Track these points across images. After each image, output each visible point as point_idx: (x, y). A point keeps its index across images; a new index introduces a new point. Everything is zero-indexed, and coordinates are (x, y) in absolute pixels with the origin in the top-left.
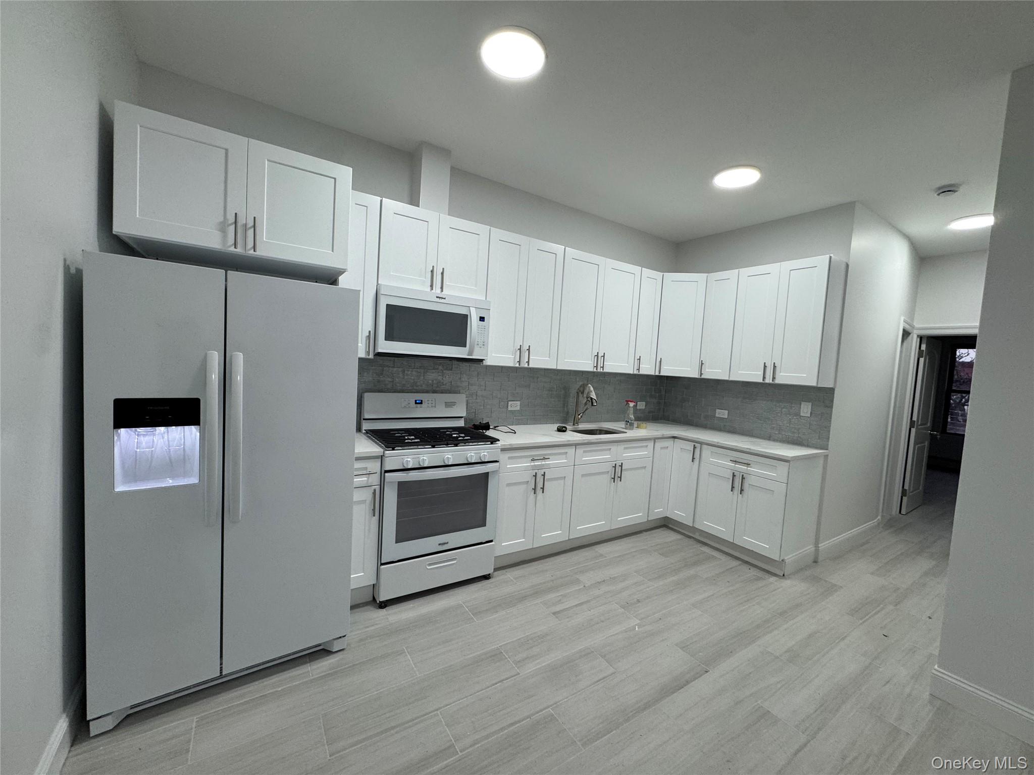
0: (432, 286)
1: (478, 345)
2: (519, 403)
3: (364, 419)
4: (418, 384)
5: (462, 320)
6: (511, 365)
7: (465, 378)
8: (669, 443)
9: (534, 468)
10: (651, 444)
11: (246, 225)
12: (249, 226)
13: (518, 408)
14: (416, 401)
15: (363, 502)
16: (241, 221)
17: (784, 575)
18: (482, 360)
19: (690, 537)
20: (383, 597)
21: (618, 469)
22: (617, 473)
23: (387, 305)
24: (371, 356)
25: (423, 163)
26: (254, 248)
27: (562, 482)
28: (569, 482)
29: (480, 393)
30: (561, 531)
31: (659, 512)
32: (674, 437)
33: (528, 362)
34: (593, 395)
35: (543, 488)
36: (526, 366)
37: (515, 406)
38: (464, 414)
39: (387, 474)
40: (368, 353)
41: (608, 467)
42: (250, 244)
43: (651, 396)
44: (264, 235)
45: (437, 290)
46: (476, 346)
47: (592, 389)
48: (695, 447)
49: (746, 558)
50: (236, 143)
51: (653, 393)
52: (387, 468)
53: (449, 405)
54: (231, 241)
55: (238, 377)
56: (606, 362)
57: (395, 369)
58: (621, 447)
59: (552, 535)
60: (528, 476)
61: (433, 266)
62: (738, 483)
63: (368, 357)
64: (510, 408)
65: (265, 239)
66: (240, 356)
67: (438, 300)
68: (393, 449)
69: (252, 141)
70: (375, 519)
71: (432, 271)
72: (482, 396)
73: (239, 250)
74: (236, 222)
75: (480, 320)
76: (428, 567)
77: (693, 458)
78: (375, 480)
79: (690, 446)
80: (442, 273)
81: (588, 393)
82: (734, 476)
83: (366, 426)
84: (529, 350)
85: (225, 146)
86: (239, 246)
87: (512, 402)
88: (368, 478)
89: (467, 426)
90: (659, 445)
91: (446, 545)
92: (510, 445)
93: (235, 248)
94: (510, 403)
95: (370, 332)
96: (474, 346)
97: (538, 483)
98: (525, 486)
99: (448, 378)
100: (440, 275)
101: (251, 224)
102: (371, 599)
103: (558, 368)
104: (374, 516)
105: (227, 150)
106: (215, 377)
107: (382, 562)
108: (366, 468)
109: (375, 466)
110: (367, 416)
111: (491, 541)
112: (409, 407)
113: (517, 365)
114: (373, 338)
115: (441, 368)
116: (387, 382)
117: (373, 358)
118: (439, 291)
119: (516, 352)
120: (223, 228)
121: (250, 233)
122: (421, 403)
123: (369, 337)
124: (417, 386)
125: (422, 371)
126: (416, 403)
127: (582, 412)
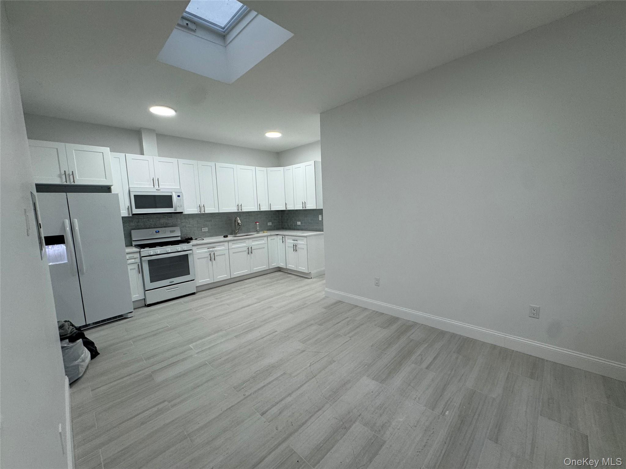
0: (154, 186)
1: (178, 206)
2: (207, 228)
3: (133, 241)
4: (157, 224)
5: (170, 198)
6: (197, 213)
7: (179, 220)
8: (275, 237)
9: (209, 251)
10: (266, 238)
11: (69, 174)
12: (70, 174)
13: (207, 230)
14: (156, 231)
15: (135, 269)
16: (67, 173)
17: (311, 278)
18: (182, 212)
19: (286, 273)
20: (148, 302)
21: (250, 249)
22: (250, 251)
23: (134, 195)
24: (131, 215)
25: (143, 137)
26: (74, 182)
27: (224, 256)
28: (227, 256)
29: (187, 226)
30: (226, 275)
31: (274, 265)
32: (277, 235)
33: (204, 211)
34: (239, 222)
35: (214, 259)
36: (204, 212)
37: (205, 229)
38: (180, 235)
39: (142, 258)
40: (129, 214)
41: (246, 249)
42: (72, 180)
43: (275, 220)
44: (77, 177)
45: (156, 187)
46: (178, 207)
47: (239, 219)
48: (283, 237)
49: (302, 275)
50: (61, 146)
51: (275, 218)
52: (142, 256)
53: (172, 232)
54: (64, 180)
55: (77, 228)
56: (243, 207)
57: (145, 220)
58: (251, 241)
59: (222, 276)
60: (207, 255)
61: (153, 178)
62: (295, 248)
63: (129, 216)
64: (203, 231)
65: (77, 178)
66: (76, 220)
67: (157, 191)
68: (144, 249)
69: (67, 144)
70: (140, 275)
71: (153, 180)
72: (189, 227)
73: (68, 183)
74: (65, 174)
75: (178, 197)
76: (166, 291)
77: (283, 242)
78: (138, 260)
79: (281, 237)
80: (158, 180)
81: (238, 221)
82: (294, 246)
83: (134, 243)
84: (204, 206)
85: (56, 148)
86: (68, 181)
87: (204, 228)
88: (135, 260)
89: (182, 240)
90: (269, 238)
91: (173, 283)
92: (197, 243)
93: (66, 182)
94: (203, 228)
95: (128, 206)
96: (177, 207)
97: (212, 257)
98: (206, 259)
99: (171, 221)
100: (157, 181)
101: (71, 173)
102: (144, 305)
103: (220, 212)
104: (139, 273)
105: (57, 149)
106: (68, 229)
107: (146, 290)
108: (133, 256)
109: (137, 255)
110: (134, 240)
111: (194, 280)
112: (153, 234)
113: (199, 213)
114: (130, 208)
115: (166, 217)
116: (142, 225)
117: (132, 216)
118: (158, 187)
119: (198, 207)
120: (60, 176)
121: (71, 177)
122: (159, 232)
123: (128, 208)
124: (156, 225)
125: (158, 219)
126: (156, 232)
127: (238, 229)
